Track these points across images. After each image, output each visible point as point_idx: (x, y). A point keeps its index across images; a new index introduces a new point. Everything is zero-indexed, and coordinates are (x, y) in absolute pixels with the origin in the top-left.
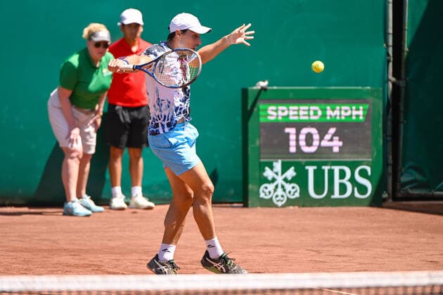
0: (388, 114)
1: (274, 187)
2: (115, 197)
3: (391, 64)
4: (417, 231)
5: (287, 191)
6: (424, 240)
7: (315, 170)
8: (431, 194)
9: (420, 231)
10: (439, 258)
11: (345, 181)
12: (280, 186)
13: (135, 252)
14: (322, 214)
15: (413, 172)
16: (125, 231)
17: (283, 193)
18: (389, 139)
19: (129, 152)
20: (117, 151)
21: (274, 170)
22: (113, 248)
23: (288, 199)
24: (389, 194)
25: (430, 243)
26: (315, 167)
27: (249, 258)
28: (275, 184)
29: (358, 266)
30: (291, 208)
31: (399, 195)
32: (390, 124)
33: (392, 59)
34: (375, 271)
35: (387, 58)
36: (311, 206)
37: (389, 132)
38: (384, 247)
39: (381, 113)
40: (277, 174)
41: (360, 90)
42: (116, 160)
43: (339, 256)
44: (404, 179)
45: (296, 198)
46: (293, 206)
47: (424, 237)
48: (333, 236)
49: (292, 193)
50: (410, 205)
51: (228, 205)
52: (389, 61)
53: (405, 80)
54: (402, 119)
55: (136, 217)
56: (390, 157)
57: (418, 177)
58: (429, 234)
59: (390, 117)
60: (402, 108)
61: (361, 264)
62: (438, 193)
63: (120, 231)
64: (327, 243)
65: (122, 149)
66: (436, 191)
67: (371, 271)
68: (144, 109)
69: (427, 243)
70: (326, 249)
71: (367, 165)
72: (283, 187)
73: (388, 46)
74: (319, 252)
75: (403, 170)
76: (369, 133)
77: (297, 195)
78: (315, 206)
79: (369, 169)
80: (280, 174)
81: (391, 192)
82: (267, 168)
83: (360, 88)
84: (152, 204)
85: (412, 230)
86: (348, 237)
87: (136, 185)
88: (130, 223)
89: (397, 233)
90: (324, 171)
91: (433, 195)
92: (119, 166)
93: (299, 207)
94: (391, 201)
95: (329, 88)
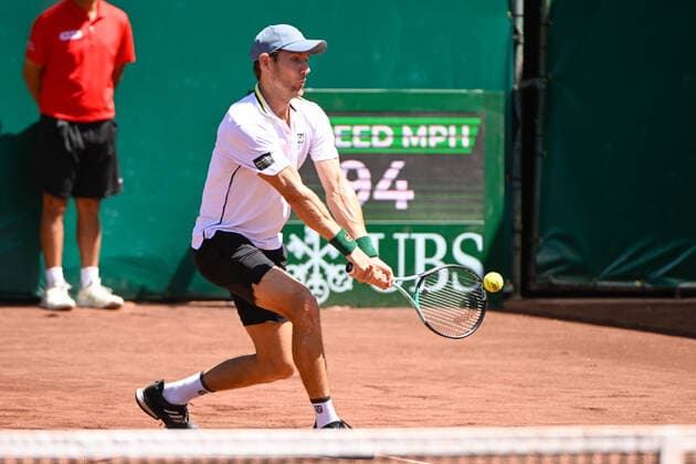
0: (514, 140)
1: (306, 272)
2: (53, 286)
3: (520, 49)
4: (565, 353)
5: (330, 279)
6: (578, 369)
7: (380, 241)
8: (591, 284)
9: (570, 352)
10: (605, 402)
11: (436, 260)
12: (316, 270)
13: (54, 387)
14: (394, 321)
15: (560, 245)
16: (33, 349)
17: (322, 282)
18: (518, 184)
19: (77, 206)
20: (56, 202)
21: (308, 240)
22: (13, 380)
23: (332, 292)
24: (515, 285)
25: (591, 376)
26: (381, 236)
27: (261, 399)
28: (308, 265)
29: (459, 416)
30: (337, 309)
31: (533, 287)
32: (517, 158)
33: (522, 40)
34: (487, 425)
35: (515, 37)
36: (373, 306)
37: (517, 172)
38: (505, 382)
39: (502, 136)
40: (311, 246)
41: (465, 95)
42: (53, 220)
43: (424, 398)
44: (542, 257)
45: (347, 292)
46: (341, 305)
47: (578, 364)
48: (414, 361)
49: (339, 283)
50: (552, 306)
51: (223, 303)
52: (516, 43)
53: (547, 77)
54: (540, 148)
55: (55, 324)
56: (518, 218)
57: (569, 254)
58: (589, 360)
59: (518, 144)
60: (539, 130)
61: (462, 412)
62: (606, 283)
63: (25, 349)
64: (403, 374)
65: (64, 200)
66: (601, 280)
67: (481, 425)
68: (106, 125)
69: (582, 376)
70: (399, 384)
71: (477, 232)
72: (322, 270)
73: (515, 16)
74: (387, 390)
75: (541, 241)
76: (480, 173)
77: (348, 286)
78: (381, 306)
79: (479, 240)
80: (317, 246)
81: (518, 280)
82: (293, 237)
83: (464, 91)
84: (118, 300)
85: (558, 351)
86: (439, 364)
87: (90, 264)
88: (43, 336)
89: (530, 357)
90: (396, 241)
91: (595, 287)
92: (58, 230)
93: (352, 307)
94: (518, 297)
95: (405, 91)
